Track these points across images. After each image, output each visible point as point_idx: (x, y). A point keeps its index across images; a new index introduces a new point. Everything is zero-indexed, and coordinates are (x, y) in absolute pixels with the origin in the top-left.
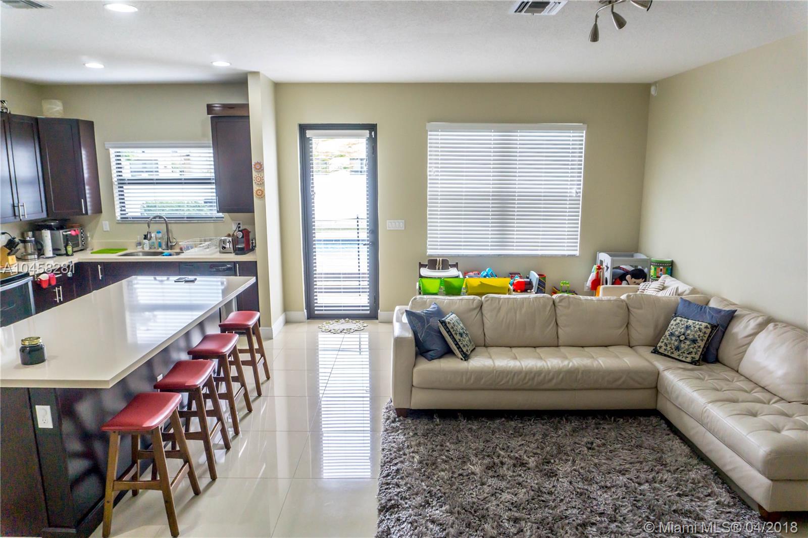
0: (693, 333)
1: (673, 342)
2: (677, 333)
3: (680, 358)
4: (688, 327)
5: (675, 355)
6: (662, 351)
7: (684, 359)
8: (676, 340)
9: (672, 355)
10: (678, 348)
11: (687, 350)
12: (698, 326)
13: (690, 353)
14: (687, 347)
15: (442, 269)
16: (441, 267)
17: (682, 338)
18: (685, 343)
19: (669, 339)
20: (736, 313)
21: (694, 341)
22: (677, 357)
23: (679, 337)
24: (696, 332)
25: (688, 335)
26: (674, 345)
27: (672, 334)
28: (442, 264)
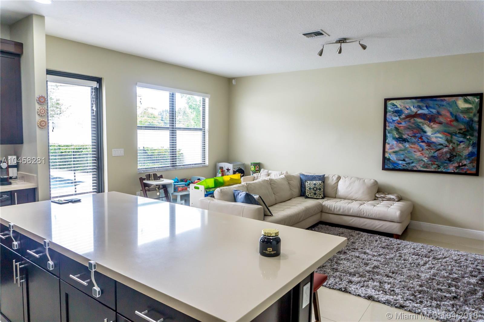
0: (318, 186)
1: (312, 192)
2: (312, 187)
3: (317, 198)
4: (315, 184)
5: (315, 197)
6: (309, 196)
7: (319, 198)
8: (313, 191)
9: (314, 197)
10: (315, 194)
11: (319, 193)
12: (319, 183)
13: (320, 195)
14: (318, 192)
15: (154, 180)
16: (153, 179)
17: (315, 189)
18: (317, 191)
19: (310, 191)
20: (325, 176)
21: (320, 189)
22: (316, 198)
23: (313, 189)
24: (319, 185)
25: (317, 187)
26: (313, 193)
27: (310, 189)
28: (154, 177)
